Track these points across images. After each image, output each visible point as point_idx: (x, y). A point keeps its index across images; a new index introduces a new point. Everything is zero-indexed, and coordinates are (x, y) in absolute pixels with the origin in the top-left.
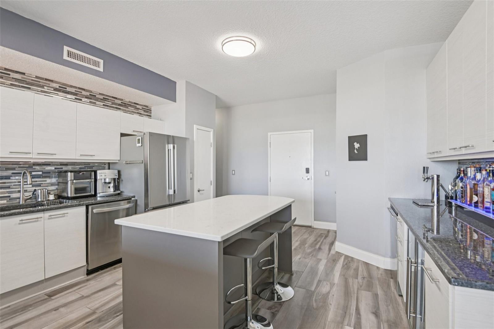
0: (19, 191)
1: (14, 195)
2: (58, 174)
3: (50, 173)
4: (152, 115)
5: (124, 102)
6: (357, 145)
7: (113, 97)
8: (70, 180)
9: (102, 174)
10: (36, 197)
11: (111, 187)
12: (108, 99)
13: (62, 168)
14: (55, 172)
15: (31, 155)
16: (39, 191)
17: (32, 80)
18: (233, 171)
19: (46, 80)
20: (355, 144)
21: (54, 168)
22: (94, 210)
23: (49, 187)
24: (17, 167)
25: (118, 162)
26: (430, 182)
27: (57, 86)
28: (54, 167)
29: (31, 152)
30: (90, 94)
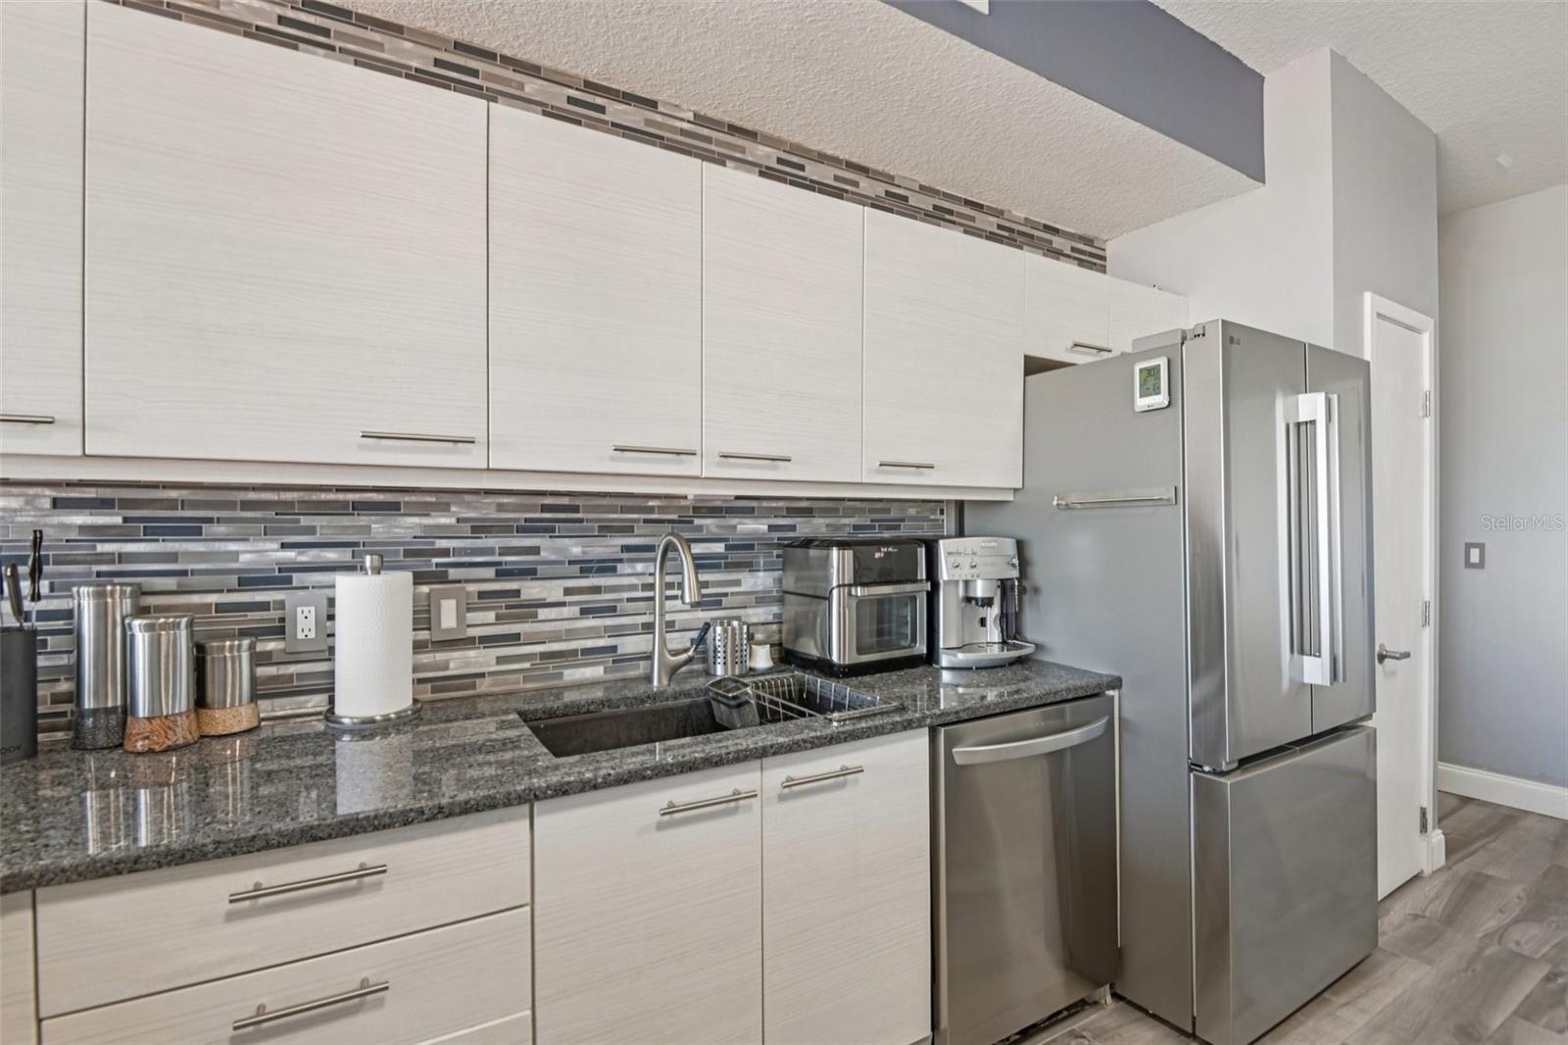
0: (648, 628)
1: (630, 645)
2: (780, 552)
3: (751, 547)
5: (1007, 224)
7: (968, 203)
8: (839, 586)
9: (959, 559)
10: (705, 652)
11: (989, 622)
12: (951, 212)
13: (793, 528)
14: (770, 546)
15: (696, 459)
16: (719, 629)
17: (683, 132)
18: (1469, 546)
19: (734, 129)
21: (766, 527)
22: (954, 750)
23: (750, 611)
24: (636, 521)
25: (1010, 497)
27: (768, 156)
28: (765, 521)
29: (697, 448)
30: (888, 193)
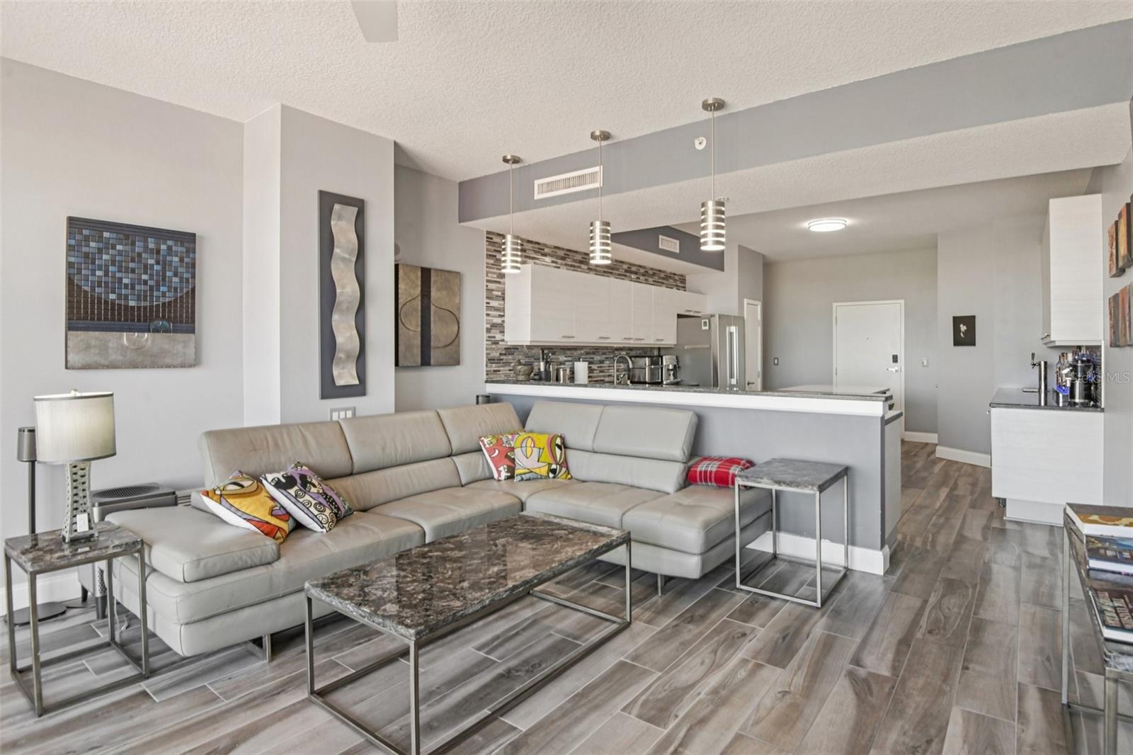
4: (687, 286)
6: (963, 328)
9: (667, 360)
11: (672, 375)
18: (775, 359)
20: (961, 326)
24: (607, 352)
25: (675, 346)
26: (1037, 368)
